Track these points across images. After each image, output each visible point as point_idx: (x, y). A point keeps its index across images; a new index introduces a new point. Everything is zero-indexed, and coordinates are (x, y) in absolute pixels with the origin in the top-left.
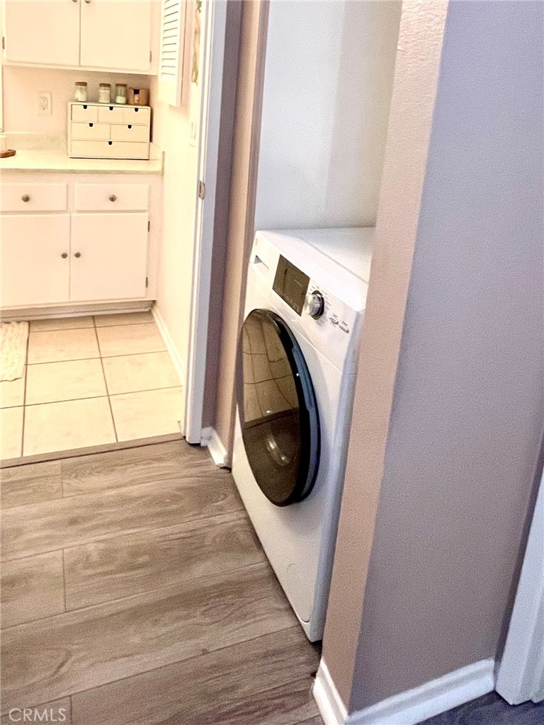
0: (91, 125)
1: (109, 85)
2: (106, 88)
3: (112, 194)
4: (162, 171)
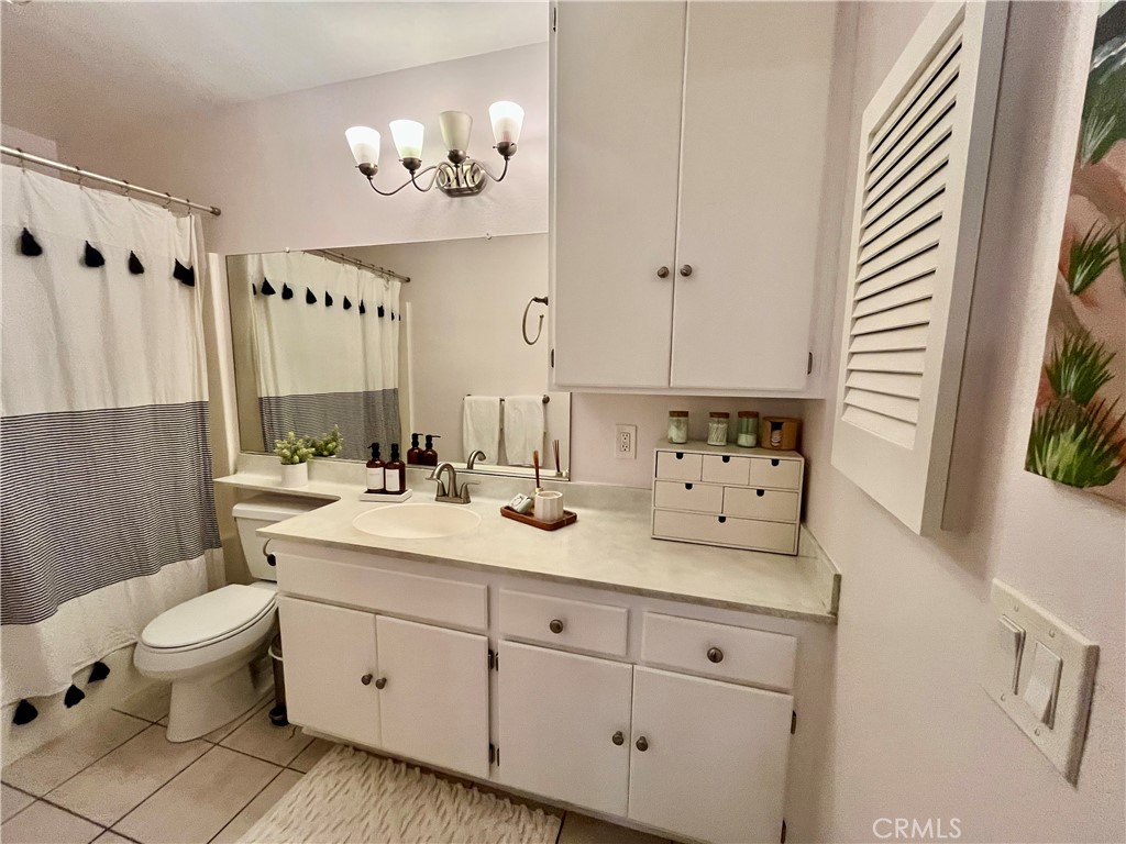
0: (689, 486)
1: (726, 415)
2: (722, 419)
3: (712, 645)
4: (832, 621)
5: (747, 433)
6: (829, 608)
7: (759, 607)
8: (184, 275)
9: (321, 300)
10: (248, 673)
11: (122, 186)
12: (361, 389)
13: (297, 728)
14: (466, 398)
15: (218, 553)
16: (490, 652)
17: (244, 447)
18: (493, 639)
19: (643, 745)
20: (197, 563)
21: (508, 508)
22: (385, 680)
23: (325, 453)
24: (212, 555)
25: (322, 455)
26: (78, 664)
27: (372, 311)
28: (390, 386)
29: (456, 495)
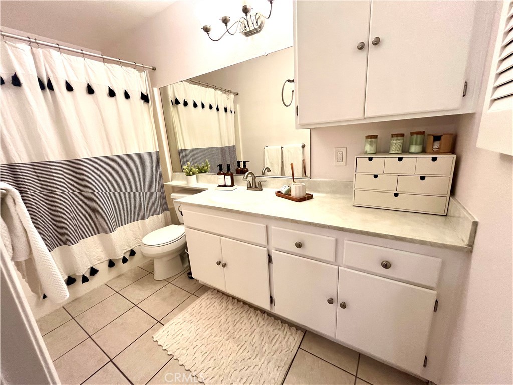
0: (376, 177)
1: (402, 135)
2: (399, 138)
3: (385, 260)
4: (469, 249)
5: (416, 145)
6: (467, 242)
7: (416, 240)
8: (145, 98)
9: (200, 105)
10: (179, 258)
11: (118, 61)
12: (219, 146)
13: (197, 281)
14: (266, 148)
15: (168, 213)
16: (269, 255)
17: (174, 171)
18: (270, 249)
19: (343, 306)
20: (161, 216)
21: (279, 192)
22: (226, 264)
23: (203, 171)
24: (166, 214)
25: (202, 172)
26: (125, 249)
27: (222, 110)
28: (232, 145)
29: (256, 187)
